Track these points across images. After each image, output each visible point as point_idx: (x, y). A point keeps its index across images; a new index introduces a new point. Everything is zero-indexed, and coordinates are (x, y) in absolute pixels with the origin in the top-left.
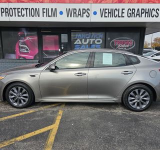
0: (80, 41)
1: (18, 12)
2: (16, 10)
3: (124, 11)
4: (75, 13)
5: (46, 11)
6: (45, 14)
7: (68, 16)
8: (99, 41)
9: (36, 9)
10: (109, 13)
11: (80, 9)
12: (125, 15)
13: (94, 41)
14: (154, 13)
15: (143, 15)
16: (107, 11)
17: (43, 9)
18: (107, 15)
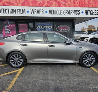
1: (4, 11)
2: (3, 10)
3: (61, 11)
4: (36, 12)
5: (19, 11)
6: (19, 12)
7: (32, 14)
8: (50, 27)
9: (14, 9)
11: (38, 10)
12: (62, 13)
13: (47, 27)
14: (77, 12)
15: (72, 13)
16: (53, 11)
17: (18, 9)
18: (53, 13)
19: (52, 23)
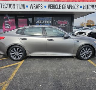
0: (39, 22)
1: (3, 6)
2: (2, 5)
3: (60, 6)
4: (35, 7)
5: (18, 6)
7: (31, 8)
8: (50, 22)
9: (13, 4)
10: (53, 7)
11: (37, 5)
12: (61, 8)
13: (47, 22)
14: (76, 7)
15: (71, 8)
16: (51, 6)
17: (17, 4)
18: (51, 8)
19: (51, 18)
